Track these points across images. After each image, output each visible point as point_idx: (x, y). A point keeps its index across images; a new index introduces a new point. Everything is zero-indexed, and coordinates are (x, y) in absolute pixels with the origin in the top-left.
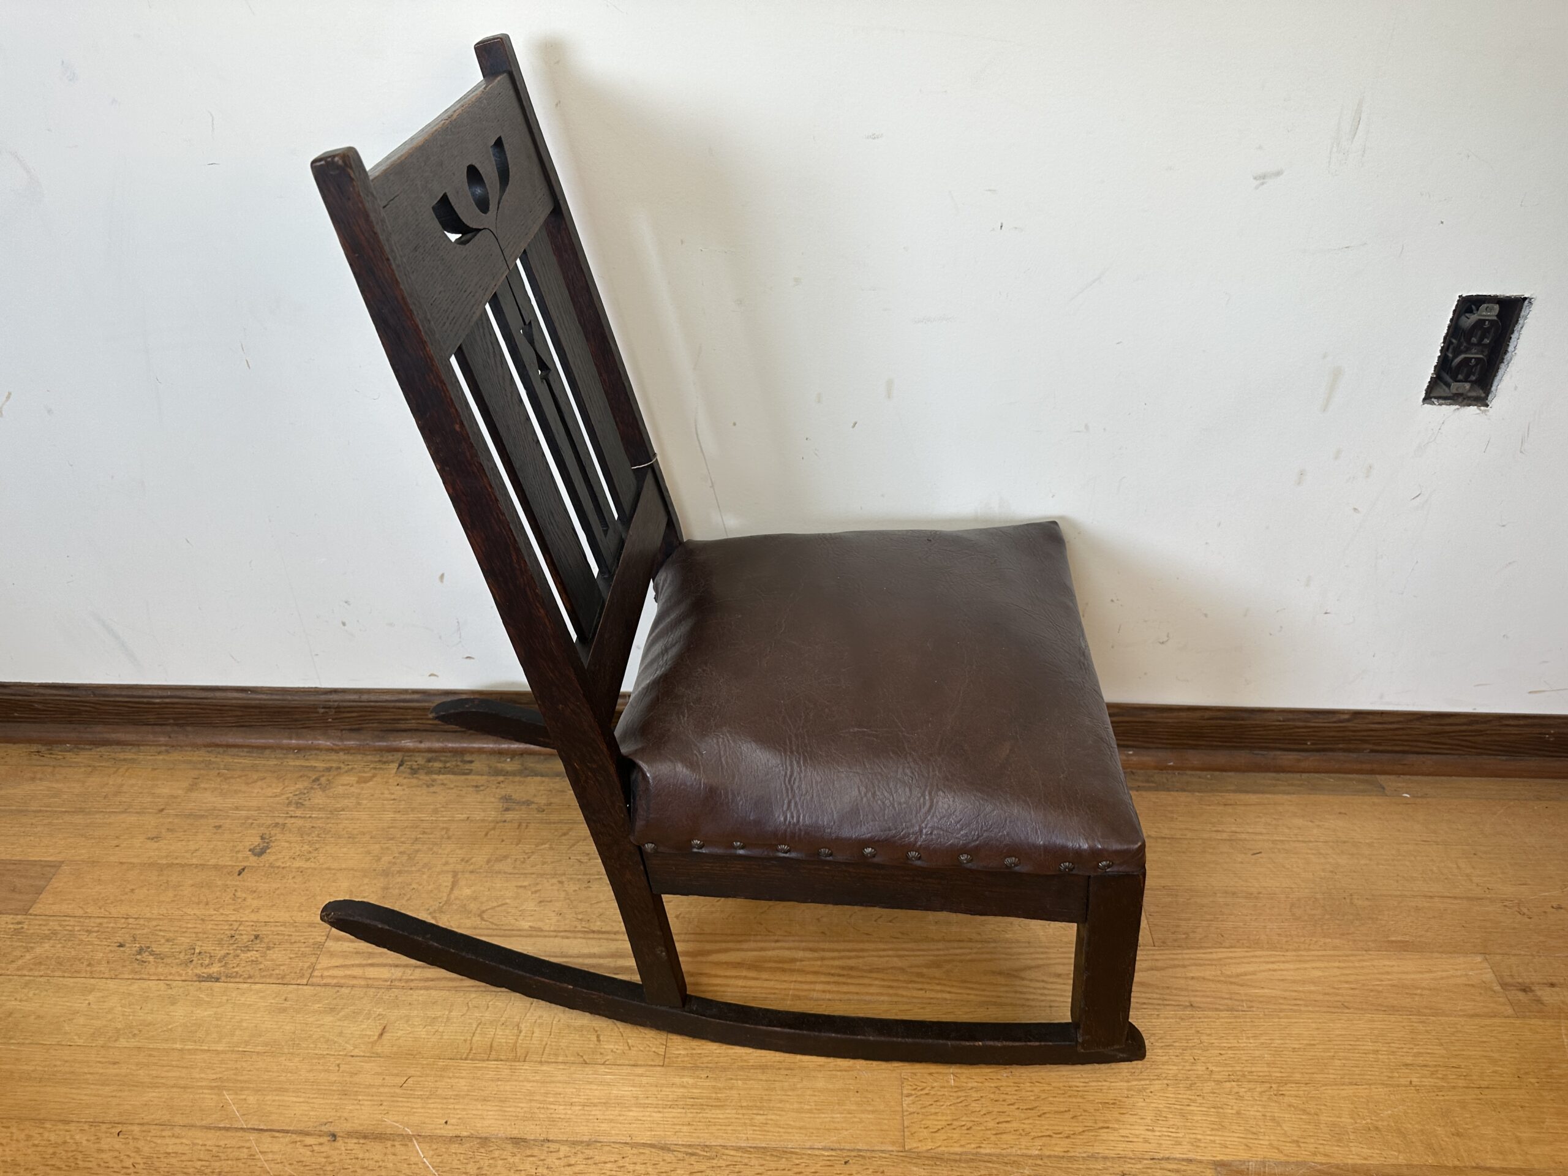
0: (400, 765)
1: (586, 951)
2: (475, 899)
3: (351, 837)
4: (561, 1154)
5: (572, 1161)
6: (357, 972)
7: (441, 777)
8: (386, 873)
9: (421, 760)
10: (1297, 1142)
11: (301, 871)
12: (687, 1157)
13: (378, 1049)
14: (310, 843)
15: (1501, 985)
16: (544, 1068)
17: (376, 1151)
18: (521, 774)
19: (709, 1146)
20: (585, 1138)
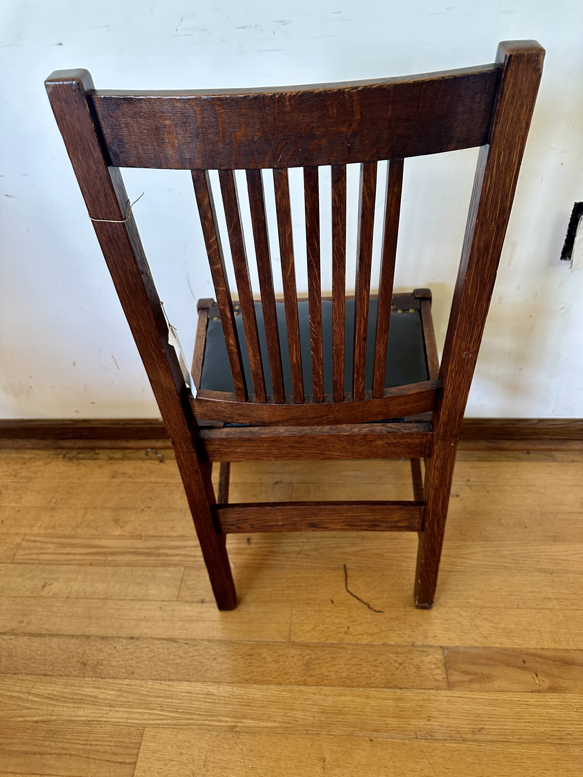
0: (65, 455)
1: (146, 545)
2: (94, 520)
3: (38, 491)
4: (124, 644)
5: (129, 647)
6: (34, 557)
7: (84, 462)
8: (53, 509)
9: (74, 453)
10: (486, 637)
12: (184, 645)
13: (42, 594)
14: (19, 494)
16: (120, 602)
17: (36, 642)
18: (122, 459)
19: (195, 640)
20: (136, 636)
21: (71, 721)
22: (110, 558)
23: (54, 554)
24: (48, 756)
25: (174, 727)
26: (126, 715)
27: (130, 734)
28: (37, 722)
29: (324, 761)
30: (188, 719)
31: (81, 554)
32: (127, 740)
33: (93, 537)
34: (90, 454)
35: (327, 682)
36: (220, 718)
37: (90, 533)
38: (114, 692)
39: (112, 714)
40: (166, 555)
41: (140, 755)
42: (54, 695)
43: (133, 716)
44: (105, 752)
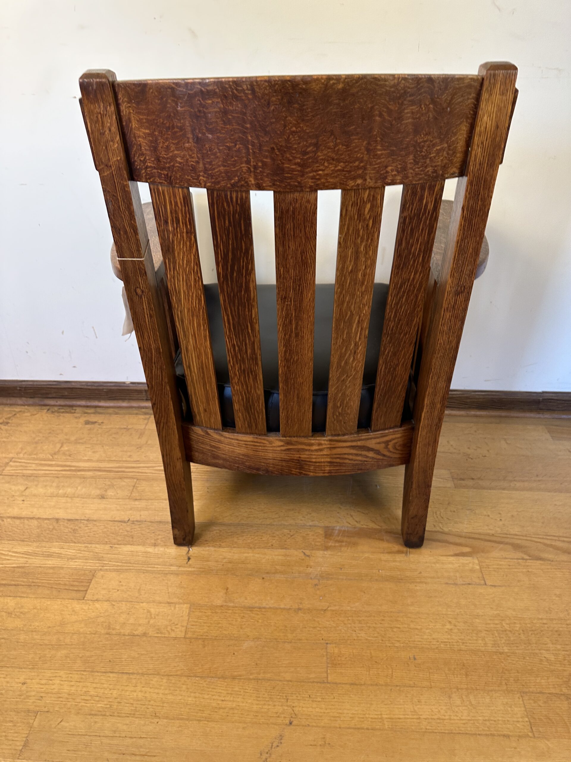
0: (48, 410)
1: (108, 466)
2: (68, 450)
3: (25, 432)
4: (85, 523)
5: (89, 525)
6: (19, 471)
7: (64, 414)
8: (36, 443)
9: (56, 408)
11: (4, 442)
12: (131, 524)
13: (24, 494)
14: (9, 434)
15: (453, 478)
16: (84, 499)
17: (18, 522)
18: (94, 413)
19: (140, 521)
20: (95, 519)
21: (40, 567)
22: (79, 473)
23: (34, 470)
24: (22, 587)
25: (117, 571)
26: (82, 564)
27: (84, 574)
28: (14, 567)
29: (227, 590)
30: (129, 566)
31: (56, 470)
32: (82, 578)
33: (67, 460)
34: (68, 410)
35: (235, 545)
36: (153, 566)
37: (65, 458)
38: (74, 551)
39: (72, 563)
40: (124, 472)
41: (90, 586)
42: (28, 552)
43: (88, 564)
44: (65, 585)
